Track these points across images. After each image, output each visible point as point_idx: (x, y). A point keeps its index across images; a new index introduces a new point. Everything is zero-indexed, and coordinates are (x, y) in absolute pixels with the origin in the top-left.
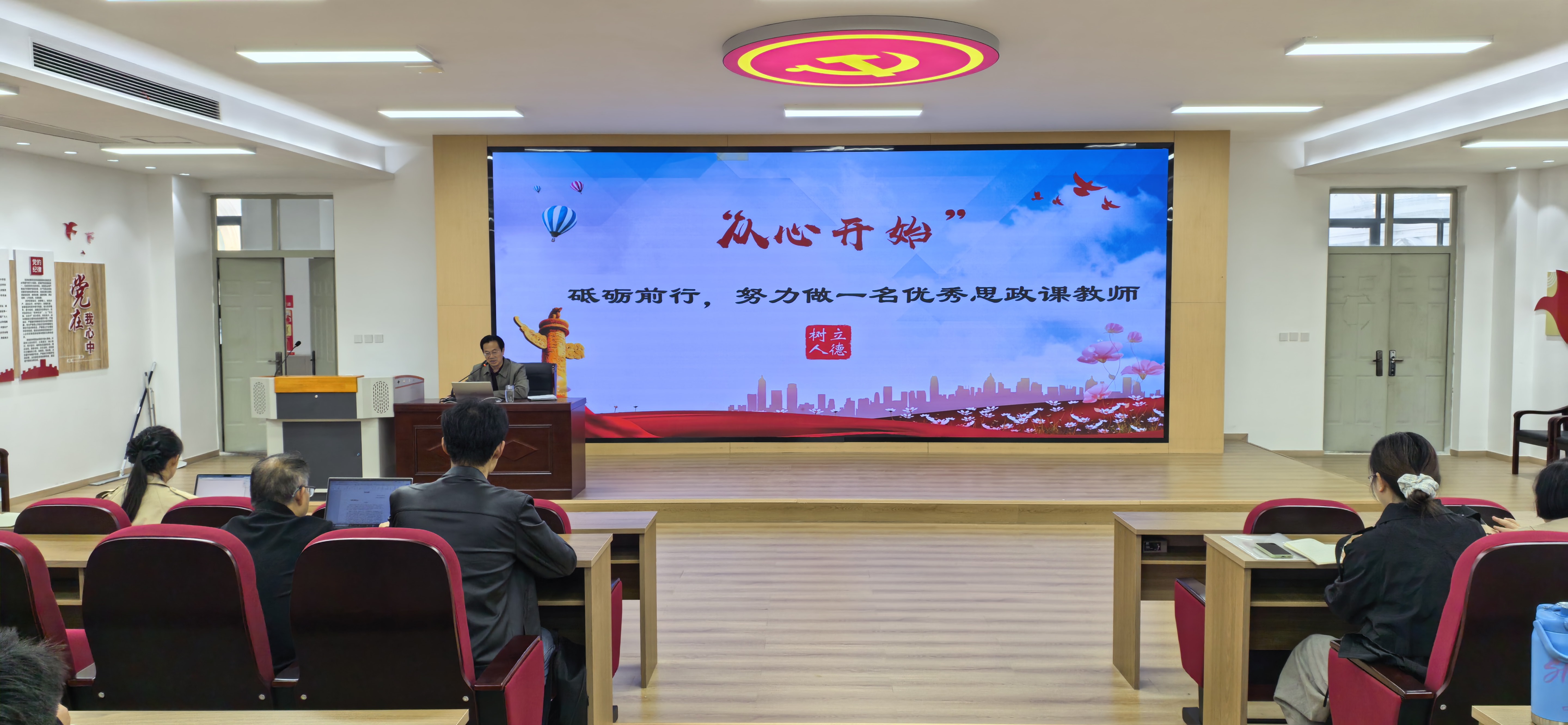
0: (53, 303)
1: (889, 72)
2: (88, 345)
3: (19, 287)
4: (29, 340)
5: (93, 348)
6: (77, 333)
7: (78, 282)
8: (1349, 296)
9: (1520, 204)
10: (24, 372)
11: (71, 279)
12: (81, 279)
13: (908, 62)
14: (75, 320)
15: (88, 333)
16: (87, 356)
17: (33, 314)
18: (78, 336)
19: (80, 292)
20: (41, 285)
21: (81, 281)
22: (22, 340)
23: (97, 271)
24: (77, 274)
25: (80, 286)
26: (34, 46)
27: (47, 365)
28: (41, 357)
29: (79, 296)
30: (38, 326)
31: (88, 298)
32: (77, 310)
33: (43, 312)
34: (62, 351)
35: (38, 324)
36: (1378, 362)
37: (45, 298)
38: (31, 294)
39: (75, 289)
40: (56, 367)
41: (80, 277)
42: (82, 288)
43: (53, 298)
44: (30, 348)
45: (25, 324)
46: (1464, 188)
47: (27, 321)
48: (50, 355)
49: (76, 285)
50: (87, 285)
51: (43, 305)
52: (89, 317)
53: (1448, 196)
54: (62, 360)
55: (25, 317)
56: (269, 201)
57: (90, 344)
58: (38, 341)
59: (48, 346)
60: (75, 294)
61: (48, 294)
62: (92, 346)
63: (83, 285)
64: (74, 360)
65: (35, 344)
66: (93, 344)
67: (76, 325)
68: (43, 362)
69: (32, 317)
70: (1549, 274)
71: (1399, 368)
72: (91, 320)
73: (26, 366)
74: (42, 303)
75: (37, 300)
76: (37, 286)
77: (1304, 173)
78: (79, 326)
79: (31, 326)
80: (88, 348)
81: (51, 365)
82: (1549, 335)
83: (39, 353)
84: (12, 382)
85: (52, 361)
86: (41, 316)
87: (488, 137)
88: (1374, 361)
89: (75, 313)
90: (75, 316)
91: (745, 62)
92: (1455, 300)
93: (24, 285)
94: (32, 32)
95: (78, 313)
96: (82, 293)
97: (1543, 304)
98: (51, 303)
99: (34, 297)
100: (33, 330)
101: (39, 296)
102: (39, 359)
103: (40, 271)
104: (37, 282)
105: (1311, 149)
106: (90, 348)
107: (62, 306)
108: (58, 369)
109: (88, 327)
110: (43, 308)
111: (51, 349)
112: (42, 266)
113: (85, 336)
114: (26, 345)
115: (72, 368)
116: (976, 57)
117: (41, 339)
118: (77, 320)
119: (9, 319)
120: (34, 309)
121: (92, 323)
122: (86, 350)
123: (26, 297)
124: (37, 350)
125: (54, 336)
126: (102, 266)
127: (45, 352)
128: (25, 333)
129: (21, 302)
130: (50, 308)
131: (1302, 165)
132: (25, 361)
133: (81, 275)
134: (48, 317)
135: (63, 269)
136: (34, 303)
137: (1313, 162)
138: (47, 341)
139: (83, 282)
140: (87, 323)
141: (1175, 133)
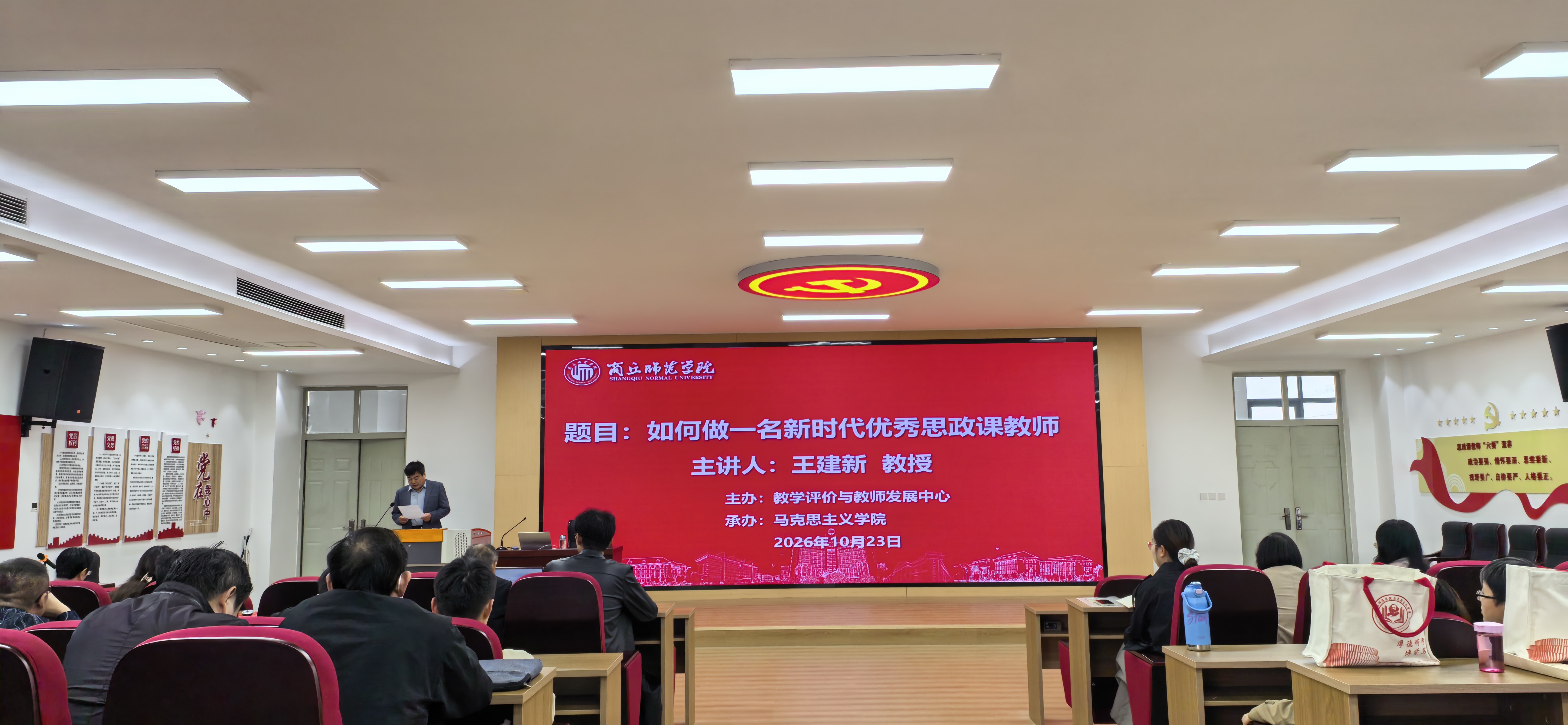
0: (184, 477)
1: (861, 290)
2: (205, 511)
3: (163, 462)
4: (166, 506)
5: (209, 514)
6: (199, 500)
7: (203, 459)
8: (1257, 462)
9: (1388, 384)
10: (160, 532)
11: (198, 457)
12: (205, 457)
13: (873, 284)
14: (198, 490)
15: (206, 501)
16: (204, 521)
17: (170, 485)
18: (199, 504)
19: (203, 467)
20: (177, 461)
21: (205, 458)
22: (161, 506)
23: (217, 449)
24: (203, 453)
25: (204, 461)
26: (238, 280)
27: (176, 527)
28: (173, 520)
29: (203, 471)
30: (173, 495)
31: (208, 473)
32: (200, 482)
33: (177, 484)
34: (188, 517)
35: (173, 493)
36: (1287, 517)
37: (179, 472)
38: (170, 468)
39: (200, 465)
40: (182, 529)
41: (204, 455)
42: (205, 465)
43: (185, 472)
44: (166, 512)
45: (164, 493)
46: (1343, 371)
47: (166, 490)
48: (179, 519)
49: (201, 462)
50: (209, 462)
51: (177, 478)
52: (208, 488)
53: (1332, 379)
54: (187, 524)
55: (165, 487)
56: (353, 392)
57: (207, 511)
58: (171, 507)
59: (178, 512)
60: (200, 469)
61: (181, 468)
62: (208, 513)
63: (206, 462)
64: (195, 524)
65: (170, 510)
66: (209, 511)
67: (199, 495)
68: (174, 525)
69: (169, 487)
70: (1417, 440)
71: (1305, 523)
72: (209, 491)
73: (162, 528)
74: (177, 476)
75: (174, 473)
76: (175, 462)
77: (1210, 361)
78: (200, 496)
79: (168, 495)
80: (205, 514)
81: (179, 527)
82: (1422, 492)
83: (172, 517)
84: (151, 540)
85: (180, 524)
86: (176, 487)
87: (542, 338)
88: (1283, 517)
89: (199, 485)
90: (199, 487)
91: (755, 285)
92: (1346, 464)
93: (166, 461)
94: (238, 270)
95: (201, 485)
96: (205, 468)
97: (1416, 466)
98: (183, 476)
99: (172, 471)
100: (169, 498)
101: (176, 470)
102: (171, 522)
103: (178, 450)
104: (175, 459)
105: (1213, 340)
106: (207, 514)
107: (191, 479)
108: (183, 531)
109: (207, 497)
110: (177, 480)
111: (180, 514)
112: (179, 446)
113: (204, 505)
114: (163, 510)
115: (193, 531)
116: (923, 281)
117: (174, 506)
118: (200, 491)
119: (154, 489)
120: (171, 480)
121: (210, 494)
122: (204, 516)
123: (166, 471)
124: (171, 515)
125: (183, 503)
126: (220, 446)
127: (175, 516)
128: (163, 500)
129: (163, 474)
130: (182, 480)
131: (1208, 354)
132: (161, 523)
133: (205, 453)
134: (180, 488)
135: (193, 446)
136: (171, 475)
137: (1215, 351)
138: (178, 507)
139: (206, 459)
140: (207, 494)
141: (1096, 329)
